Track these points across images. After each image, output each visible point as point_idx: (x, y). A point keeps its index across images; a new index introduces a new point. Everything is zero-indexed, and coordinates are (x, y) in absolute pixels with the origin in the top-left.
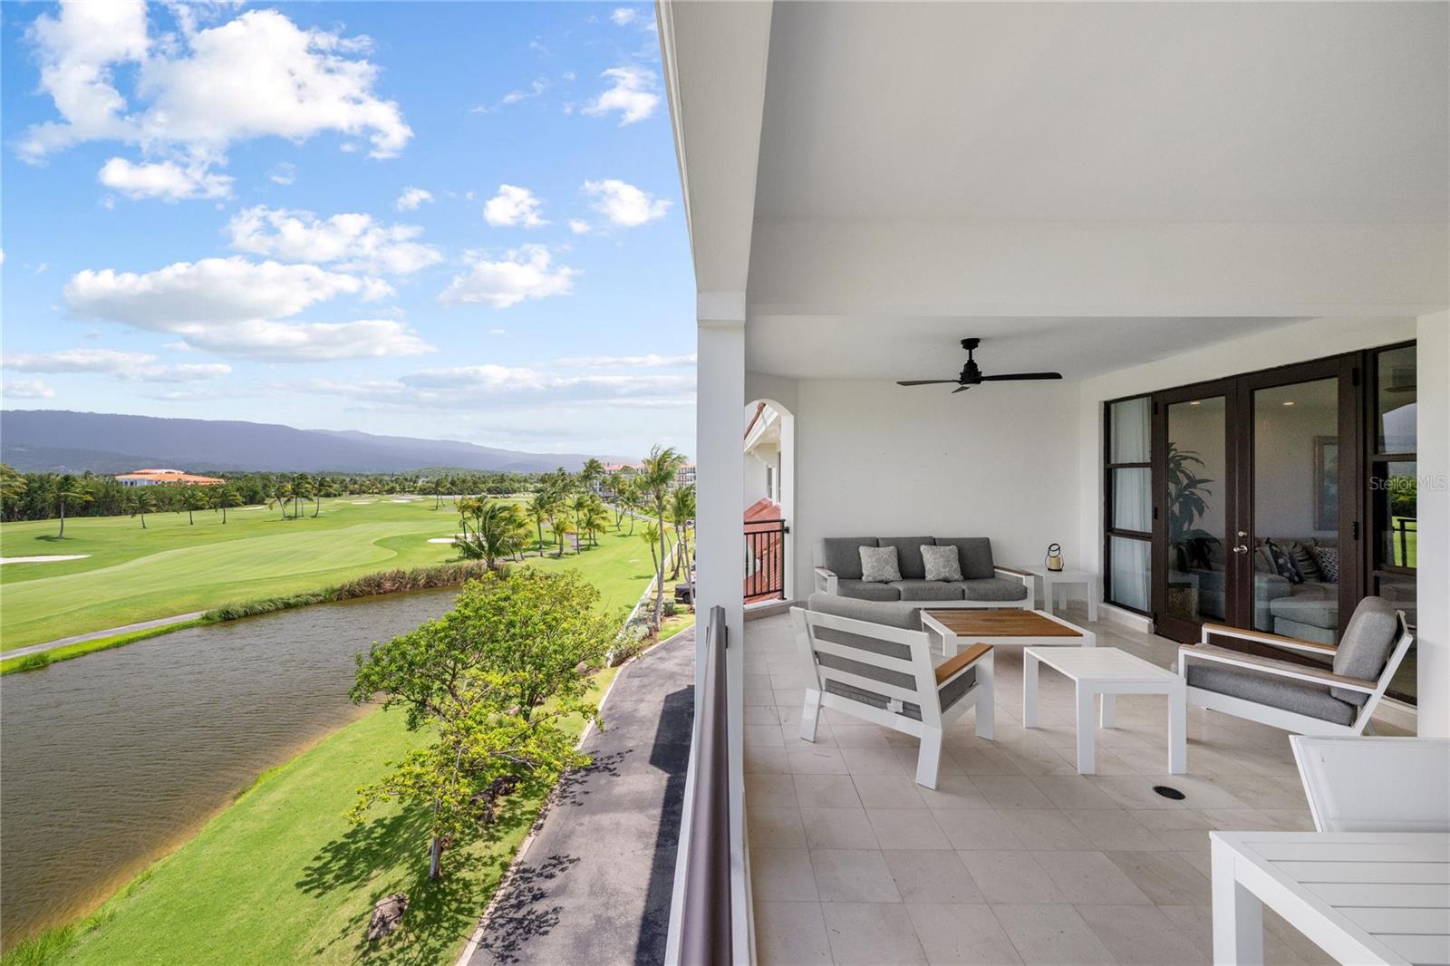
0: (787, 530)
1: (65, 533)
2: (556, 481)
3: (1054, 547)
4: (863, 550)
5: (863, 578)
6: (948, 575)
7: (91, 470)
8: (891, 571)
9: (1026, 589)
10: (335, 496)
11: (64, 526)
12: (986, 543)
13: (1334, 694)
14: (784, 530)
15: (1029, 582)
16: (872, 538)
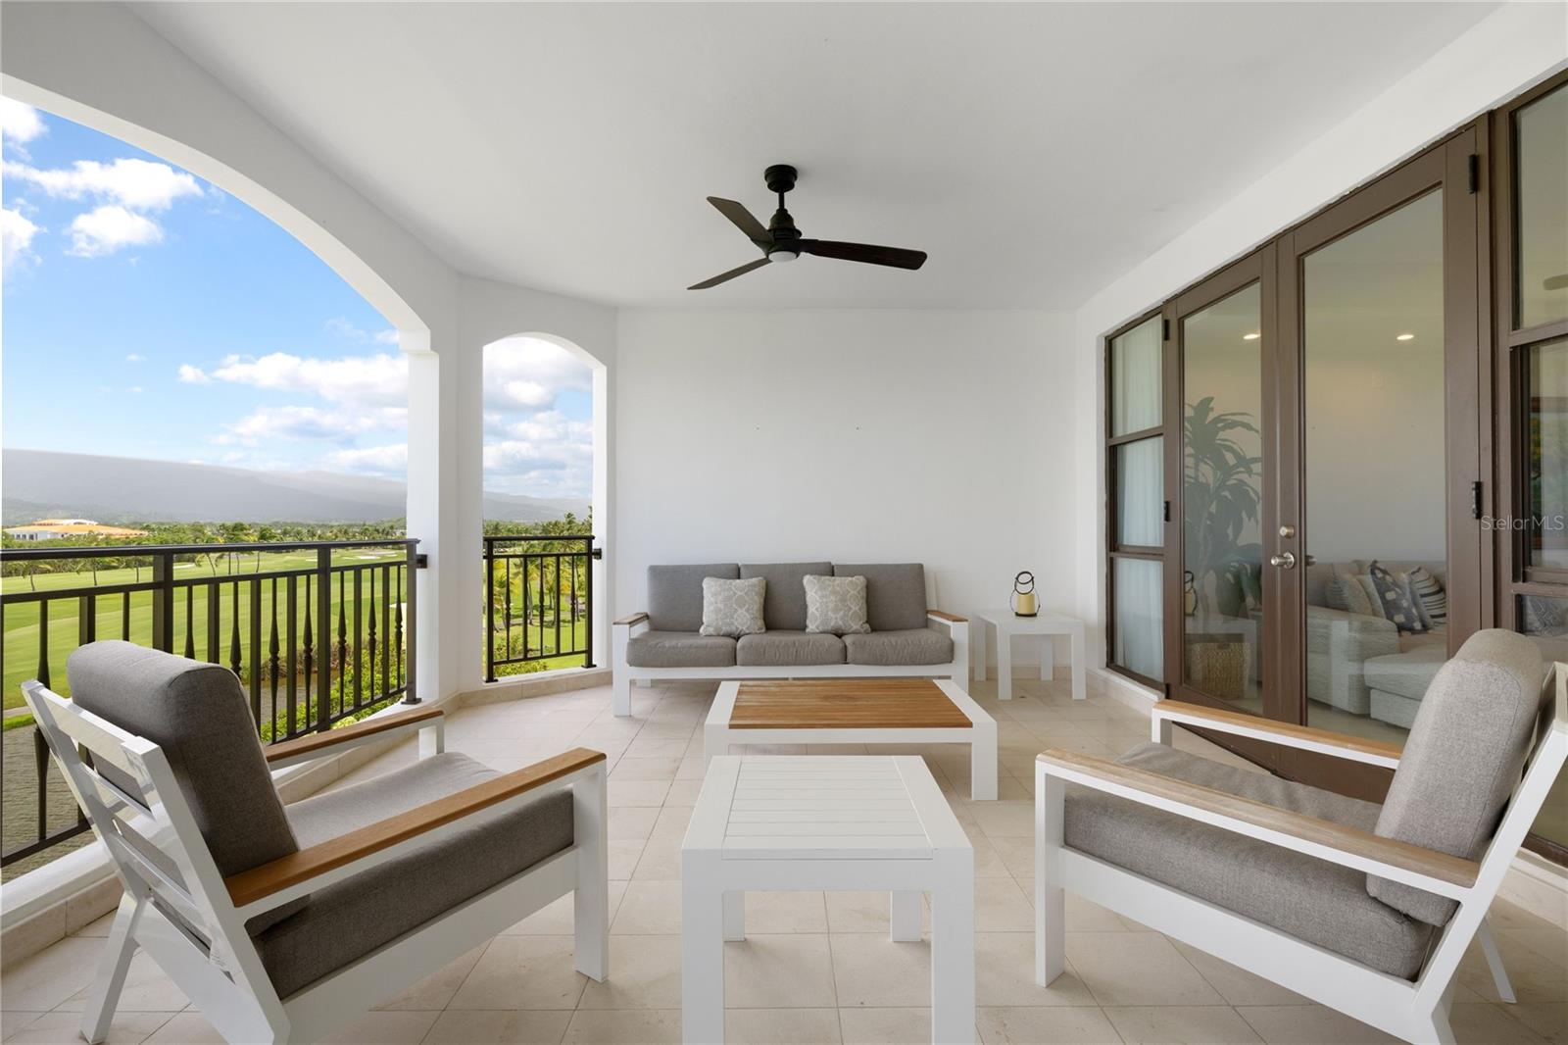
0: (598, 554)
3: (1025, 578)
4: (708, 584)
5: (701, 630)
6: (840, 621)
8: (747, 619)
9: (952, 646)
12: (918, 572)
13: (1372, 890)
14: (592, 554)
15: (959, 632)
16: (730, 565)
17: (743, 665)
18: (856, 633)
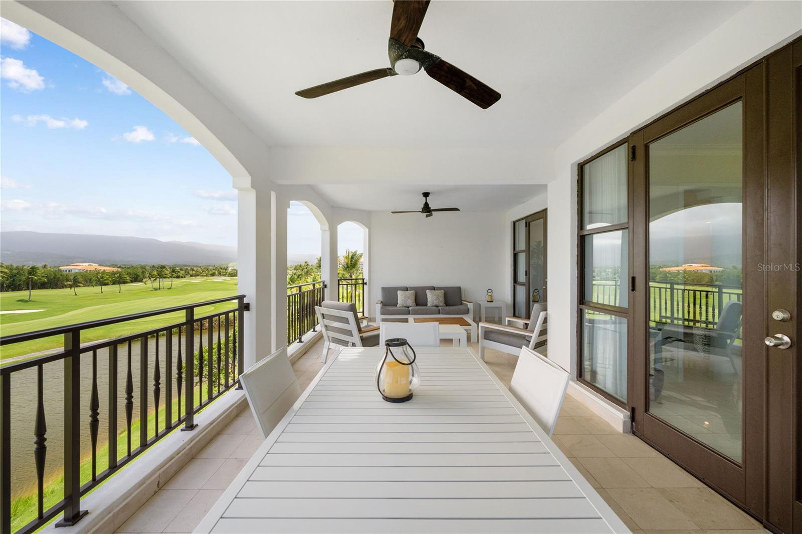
0: (366, 284)
1: (31, 298)
2: (304, 269)
3: (490, 291)
4: (399, 292)
5: (398, 305)
6: (437, 303)
7: (47, 264)
8: (410, 302)
9: (468, 309)
10: (182, 277)
11: (31, 294)
12: (458, 290)
14: (364, 284)
15: (470, 306)
16: (404, 287)
17: (412, 314)
18: (442, 306)
